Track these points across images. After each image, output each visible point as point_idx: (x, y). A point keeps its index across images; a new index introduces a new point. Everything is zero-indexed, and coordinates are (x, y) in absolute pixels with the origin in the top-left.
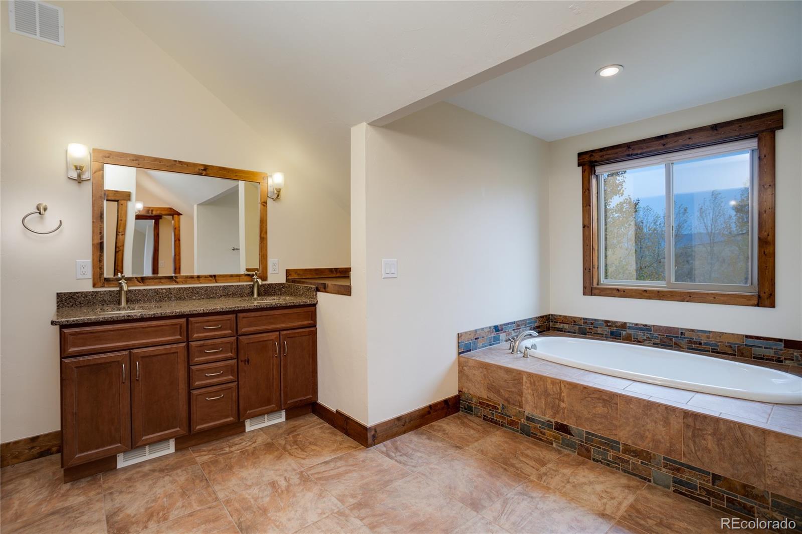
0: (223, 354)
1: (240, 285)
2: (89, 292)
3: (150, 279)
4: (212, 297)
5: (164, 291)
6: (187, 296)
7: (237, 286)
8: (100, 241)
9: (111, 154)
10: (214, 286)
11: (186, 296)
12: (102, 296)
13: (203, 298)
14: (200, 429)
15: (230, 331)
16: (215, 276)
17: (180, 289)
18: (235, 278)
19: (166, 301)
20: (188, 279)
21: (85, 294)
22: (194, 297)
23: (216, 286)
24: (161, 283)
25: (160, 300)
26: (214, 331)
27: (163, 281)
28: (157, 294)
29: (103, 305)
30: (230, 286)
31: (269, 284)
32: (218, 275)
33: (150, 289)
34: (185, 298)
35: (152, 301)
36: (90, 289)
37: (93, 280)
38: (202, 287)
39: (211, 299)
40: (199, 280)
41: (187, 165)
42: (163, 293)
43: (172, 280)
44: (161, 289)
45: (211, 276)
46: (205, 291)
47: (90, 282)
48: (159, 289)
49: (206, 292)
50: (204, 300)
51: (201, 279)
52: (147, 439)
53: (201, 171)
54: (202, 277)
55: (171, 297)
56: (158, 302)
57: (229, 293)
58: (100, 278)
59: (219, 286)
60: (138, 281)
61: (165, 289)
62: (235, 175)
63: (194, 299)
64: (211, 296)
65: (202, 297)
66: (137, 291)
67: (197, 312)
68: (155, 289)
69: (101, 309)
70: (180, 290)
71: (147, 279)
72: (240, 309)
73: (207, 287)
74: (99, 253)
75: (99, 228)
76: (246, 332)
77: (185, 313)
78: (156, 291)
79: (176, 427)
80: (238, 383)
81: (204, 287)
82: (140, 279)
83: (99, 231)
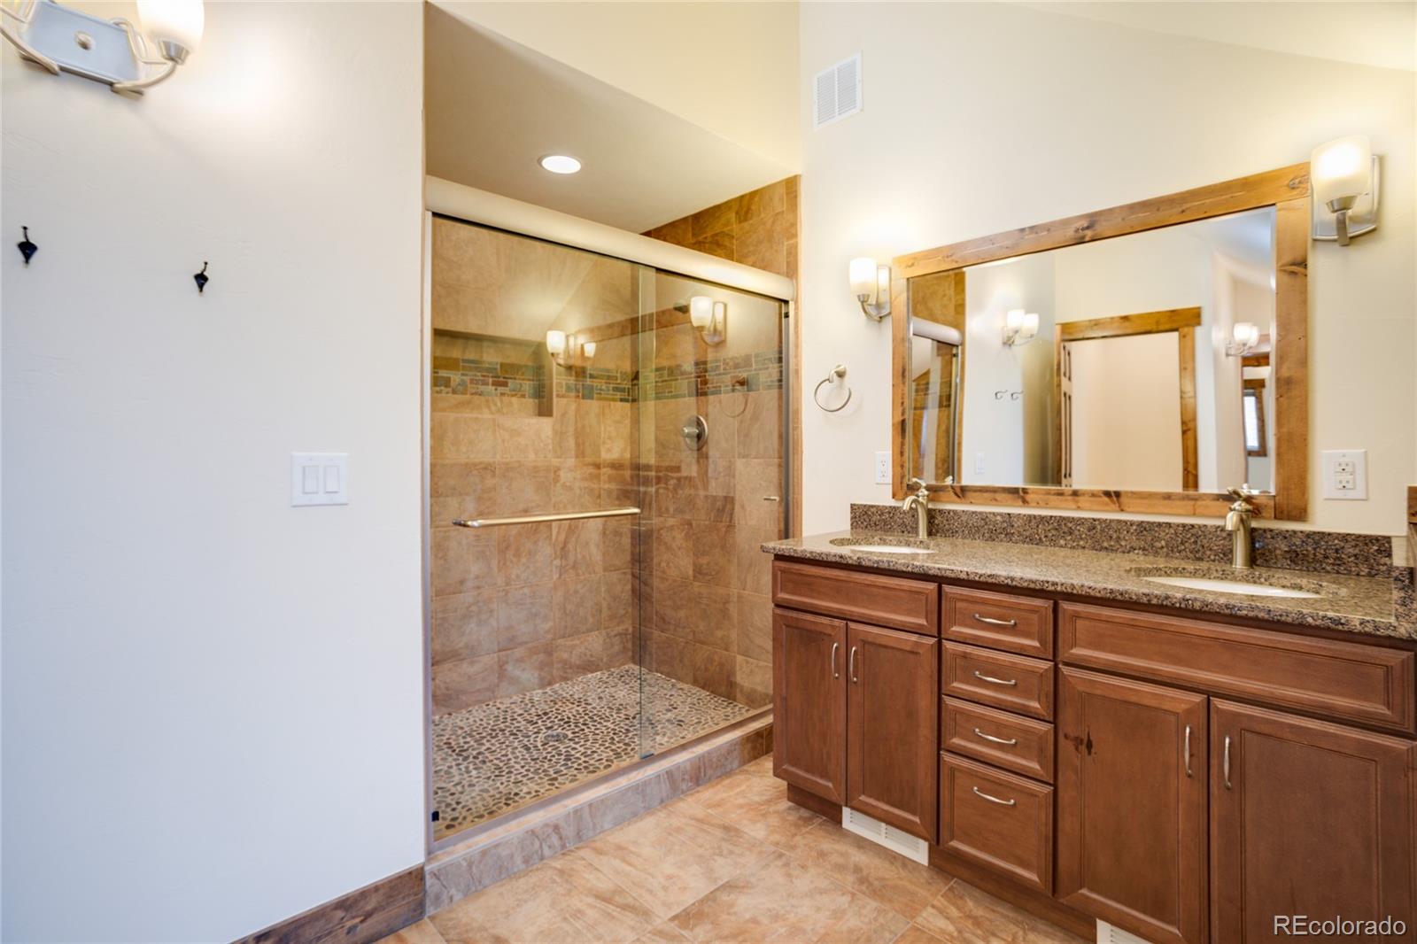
0: (1017, 696)
1: (1193, 526)
2: (886, 508)
3: (975, 491)
4: (1106, 548)
5: (999, 518)
6: (1046, 536)
7: (1184, 526)
8: (901, 418)
9: (915, 258)
10: (1111, 521)
11: (1043, 536)
12: (902, 516)
13: (1084, 548)
14: (957, 851)
15: (1036, 644)
16: (1118, 494)
17: (1031, 518)
18: (1178, 503)
19: (1001, 541)
20: (1051, 497)
21: (880, 510)
22: (1062, 542)
23: (1119, 521)
24: (994, 502)
25: (991, 537)
26: (998, 632)
27: (999, 496)
28: (986, 524)
29: (903, 532)
30: (1160, 525)
31: (1309, 535)
32: (1126, 492)
33: (973, 513)
34: (1040, 539)
35: (976, 537)
36: (888, 501)
37: (893, 487)
38: (1080, 519)
39: (1103, 553)
40: (1077, 502)
41: (1049, 230)
42: (995, 523)
43: (1016, 496)
44: (994, 514)
45: (1107, 494)
46: (1089, 530)
47: (889, 490)
48: (990, 513)
49: (1092, 533)
50: (1086, 551)
51: (1081, 498)
52: (867, 804)
53: (1081, 233)
54: (1084, 494)
55: (1013, 534)
56: (986, 540)
57: (1158, 544)
58: (901, 483)
59: (1126, 522)
60: (956, 494)
61: (1001, 514)
62: (1180, 210)
63: (1062, 546)
64: (1105, 544)
65: (1082, 543)
66: (951, 514)
67: (953, 576)
68: (981, 513)
69: (880, 539)
70: (1030, 521)
71: (969, 491)
72: (1059, 589)
73: (1094, 520)
74: (900, 440)
75: (900, 396)
76: (1084, 658)
77: (930, 572)
78: (985, 518)
79: (914, 813)
80: (1055, 792)
81: (1086, 519)
82: (958, 491)
83: (900, 401)
